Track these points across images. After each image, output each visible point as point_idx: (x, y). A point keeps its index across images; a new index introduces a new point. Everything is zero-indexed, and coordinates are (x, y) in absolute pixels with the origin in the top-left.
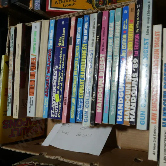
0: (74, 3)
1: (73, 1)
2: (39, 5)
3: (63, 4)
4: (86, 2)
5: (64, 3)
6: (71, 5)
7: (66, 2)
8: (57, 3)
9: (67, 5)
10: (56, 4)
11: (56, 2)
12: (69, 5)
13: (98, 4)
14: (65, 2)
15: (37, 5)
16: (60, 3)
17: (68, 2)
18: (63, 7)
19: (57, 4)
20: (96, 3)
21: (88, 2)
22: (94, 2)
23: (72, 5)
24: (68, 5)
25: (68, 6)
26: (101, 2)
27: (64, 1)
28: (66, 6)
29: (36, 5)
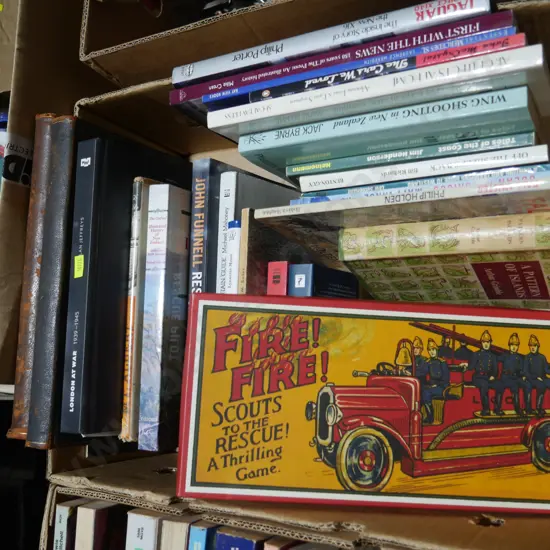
0: (274, 464)
1: (271, 458)
2: (154, 435)
3: (235, 468)
4: (315, 460)
5: (239, 466)
6: (264, 472)
7: (247, 461)
8: (215, 464)
9: (248, 472)
10: (213, 468)
11: (213, 464)
12: (258, 471)
13: (355, 466)
14: (244, 460)
15: (146, 434)
16: (225, 466)
17: (252, 460)
18: (237, 482)
19: (217, 468)
20: (348, 463)
21: (324, 461)
22: (343, 461)
23: (267, 474)
24: (253, 472)
25: (254, 476)
26: (368, 461)
27: (241, 458)
28: (246, 476)
29: (145, 430)
